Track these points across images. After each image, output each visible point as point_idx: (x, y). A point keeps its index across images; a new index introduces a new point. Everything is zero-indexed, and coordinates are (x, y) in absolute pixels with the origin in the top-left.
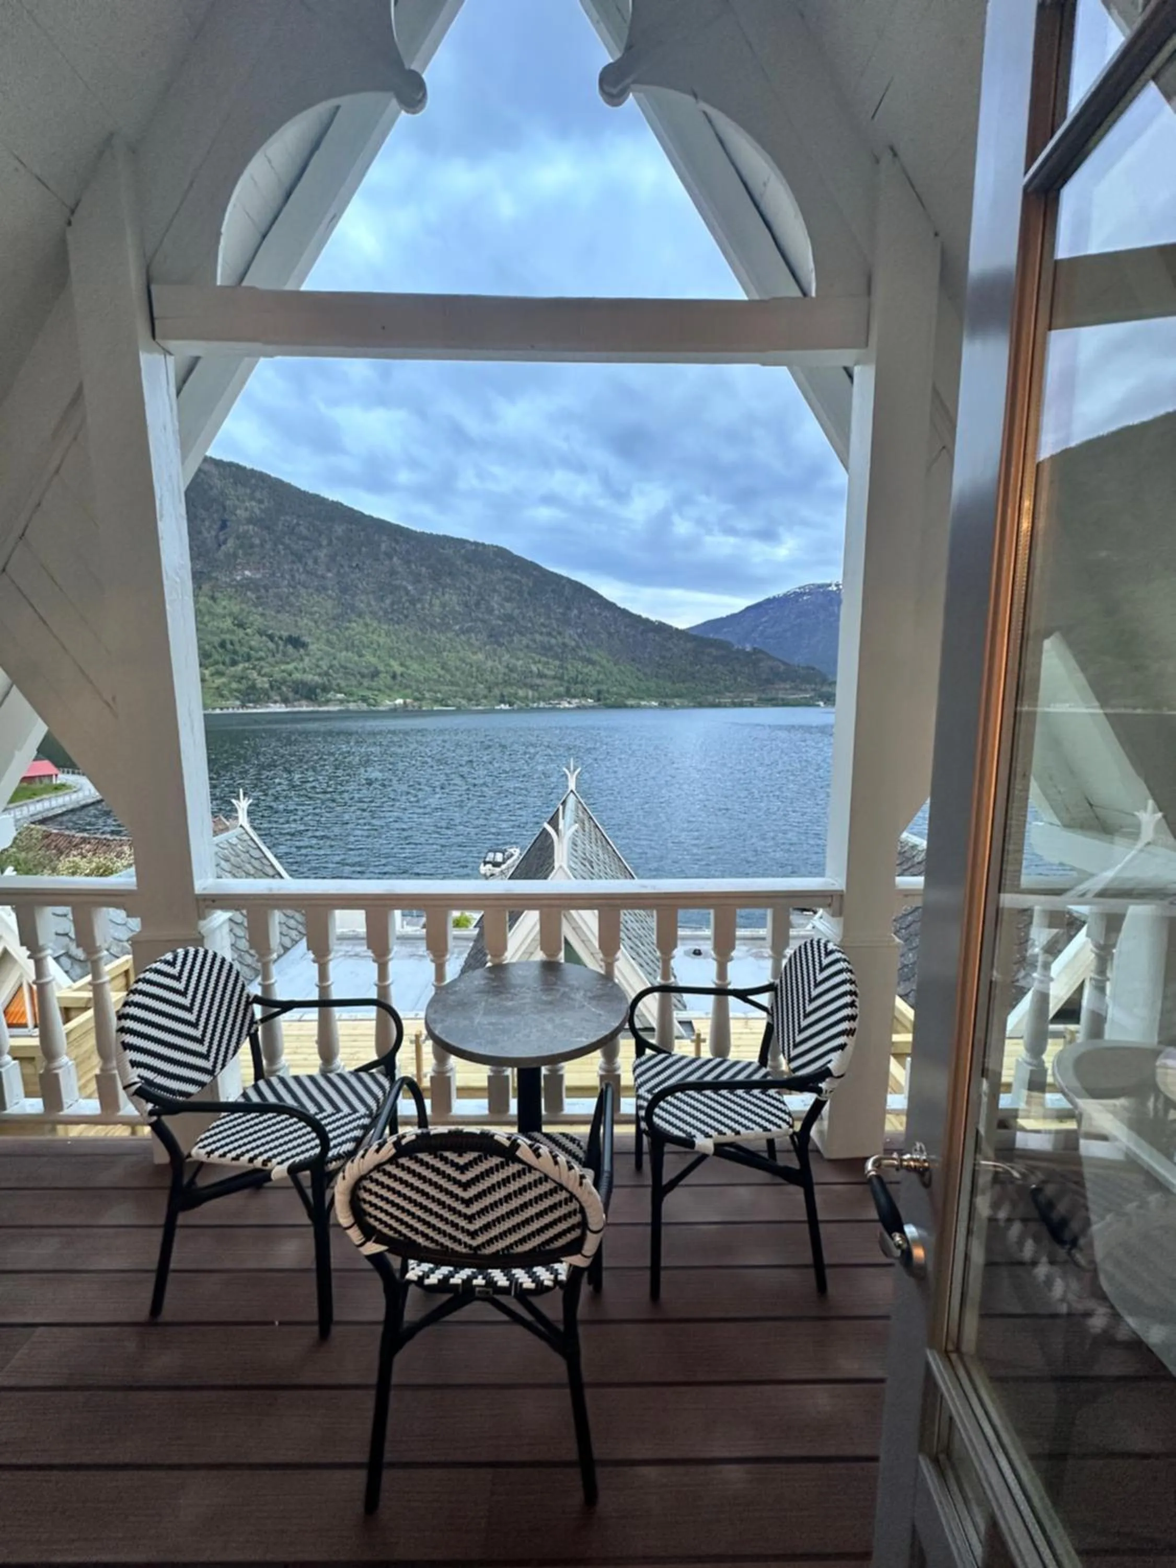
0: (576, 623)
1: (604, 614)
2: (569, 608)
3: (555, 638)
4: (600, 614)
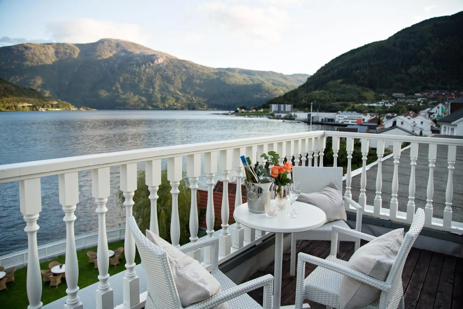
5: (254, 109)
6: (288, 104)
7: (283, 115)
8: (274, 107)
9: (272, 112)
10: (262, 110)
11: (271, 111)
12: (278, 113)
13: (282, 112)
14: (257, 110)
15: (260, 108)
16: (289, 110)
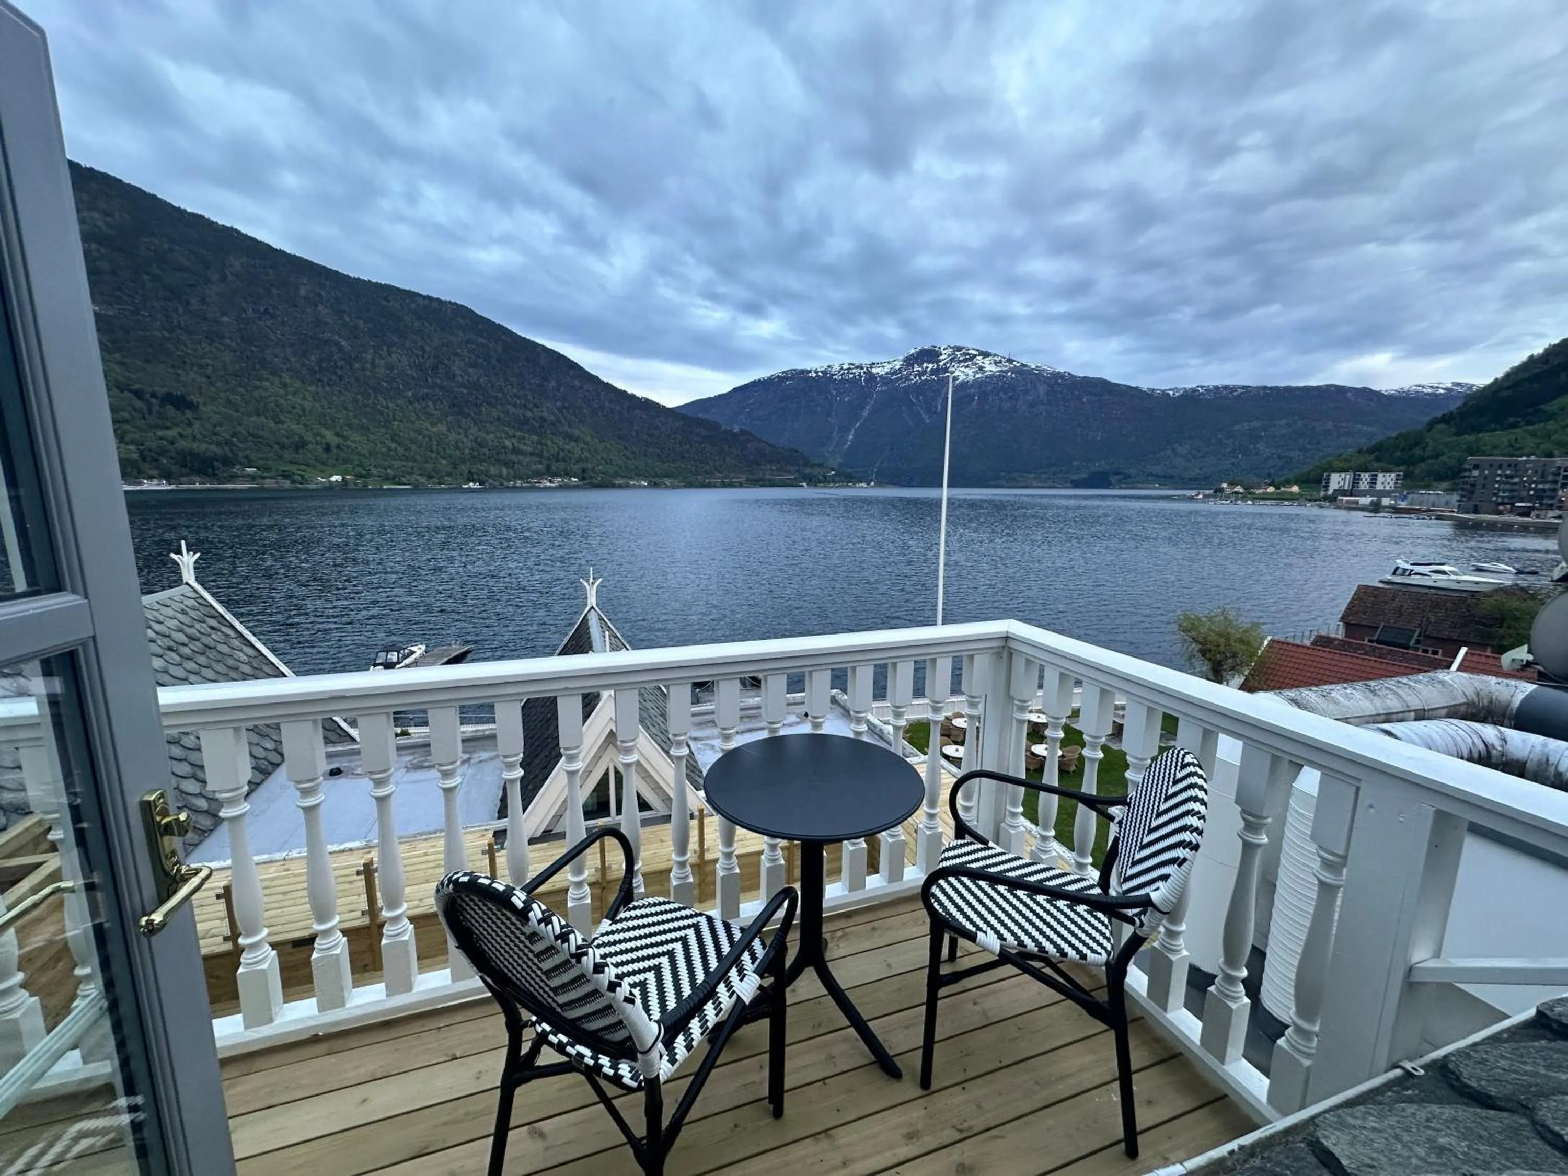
0: (555, 396)
1: (585, 387)
2: (545, 379)
3: (531, 410)
4: (581, 388)
5: (1270, 485)
6: (1385, 471)
7: (1365, 501)
8: (1337, 481)
9: (1330, 492)
10: (1295, 489)
11: (1326, 490)
12: (1351, 495)
13: (1364, 494)
14: (1278, 488)
15: (1288, 483)
16: (1388, 488)
